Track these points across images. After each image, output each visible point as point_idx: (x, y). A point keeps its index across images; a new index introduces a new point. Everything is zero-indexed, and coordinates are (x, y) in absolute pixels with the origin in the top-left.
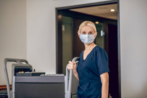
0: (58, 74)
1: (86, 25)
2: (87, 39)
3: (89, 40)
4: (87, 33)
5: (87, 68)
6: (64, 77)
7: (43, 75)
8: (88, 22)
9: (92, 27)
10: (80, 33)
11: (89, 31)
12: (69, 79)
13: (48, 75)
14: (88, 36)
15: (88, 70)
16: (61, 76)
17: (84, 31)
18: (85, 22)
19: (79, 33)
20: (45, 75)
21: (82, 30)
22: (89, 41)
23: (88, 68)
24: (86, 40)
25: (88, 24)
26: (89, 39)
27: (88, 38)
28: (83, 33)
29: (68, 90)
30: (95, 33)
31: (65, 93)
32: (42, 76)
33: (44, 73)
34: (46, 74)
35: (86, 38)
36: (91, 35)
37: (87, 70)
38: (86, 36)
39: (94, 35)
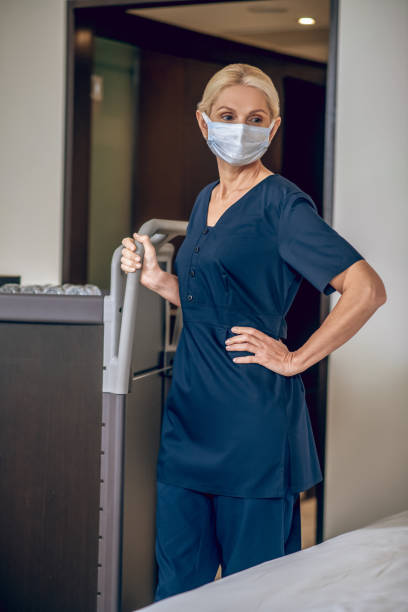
0: (73, 287)
1: (238, 80)
2: (238, 143)
3: (245, 150)
4: (241, 118)
5: (222, 270)
6: (99, 300)
7: (11, 287)
8: (245, 71)
9: (264, 94)
10: (209, 116)
11: (249, 109)
12: (121, 310)
13: (31, 288)
14: (245, 131)
15: (224, 276)
16: (88, 296)
17: (230, 106)
18: (235, 68)
19: (202, 116)
20: (19, 290)
21: (220, 103)
22: (249, 153)
23: (225, 268)
24: (236, 146)
25: (249, 80)
26: (248, 144)
27: (244, 138)
28: (221, 115)
29: (117, 353)
30: (274, 121)
31: (105, 368)
32: (7, 292)
33: (16, 280)
34: (24, 283)
35: (235, 137)
36: (255, 129)
37: (222, 278)
38: (238, 128)
39: (268, 127)
